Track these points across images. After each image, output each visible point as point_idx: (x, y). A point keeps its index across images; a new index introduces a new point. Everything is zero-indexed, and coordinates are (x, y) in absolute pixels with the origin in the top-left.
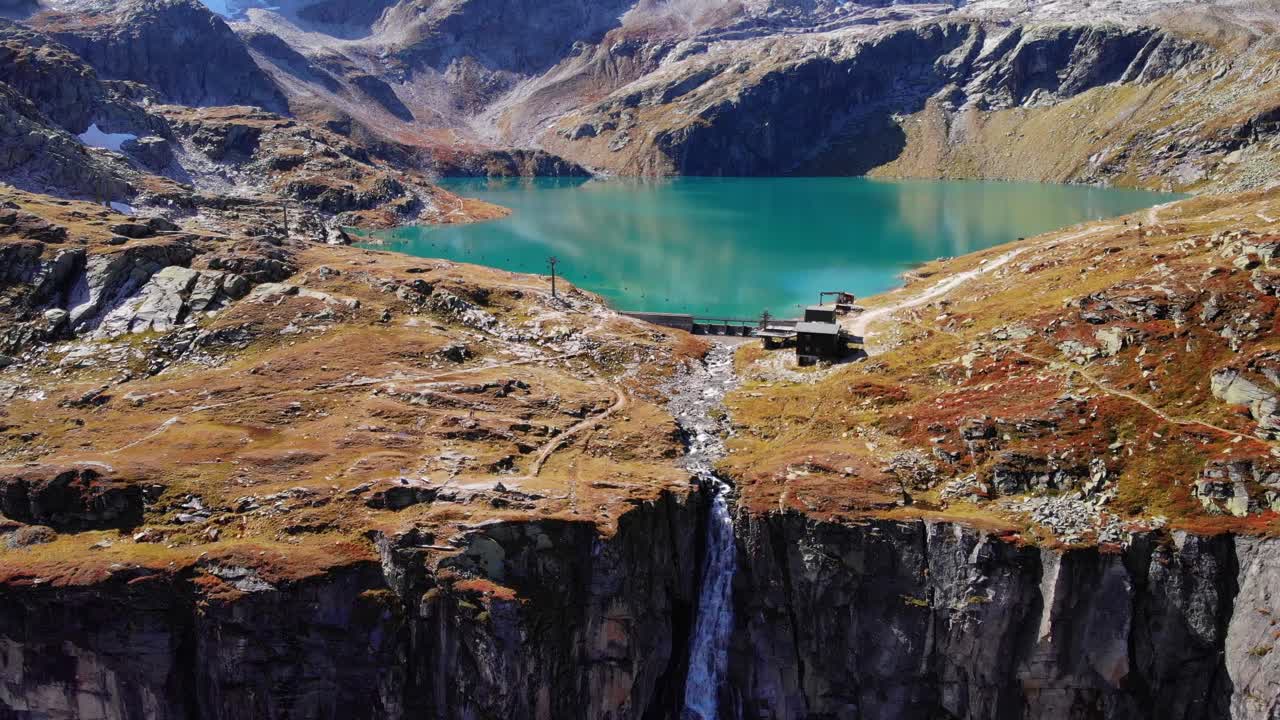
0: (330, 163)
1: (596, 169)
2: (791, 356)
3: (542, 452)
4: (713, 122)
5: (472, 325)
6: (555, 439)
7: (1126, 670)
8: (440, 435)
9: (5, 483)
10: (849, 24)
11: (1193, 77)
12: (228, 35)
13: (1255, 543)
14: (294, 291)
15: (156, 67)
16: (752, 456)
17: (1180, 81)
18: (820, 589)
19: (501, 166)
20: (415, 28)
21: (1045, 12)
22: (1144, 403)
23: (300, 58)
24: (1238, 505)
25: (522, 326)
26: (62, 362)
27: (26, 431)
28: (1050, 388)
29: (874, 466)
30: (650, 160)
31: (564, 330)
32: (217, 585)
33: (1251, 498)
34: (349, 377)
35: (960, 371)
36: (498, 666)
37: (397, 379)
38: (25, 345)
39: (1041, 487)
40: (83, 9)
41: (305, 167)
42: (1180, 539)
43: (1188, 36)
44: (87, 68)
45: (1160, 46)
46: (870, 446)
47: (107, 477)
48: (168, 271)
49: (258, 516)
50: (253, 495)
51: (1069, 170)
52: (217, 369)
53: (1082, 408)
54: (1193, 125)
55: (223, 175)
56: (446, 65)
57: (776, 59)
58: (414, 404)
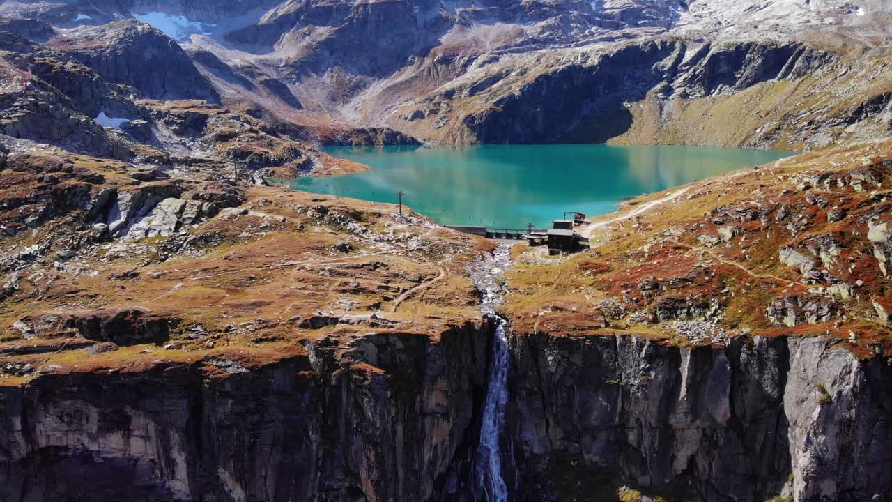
0: (253, 137)
1: (424, 140)
2: (545, 250)
3: (397, 301)
4: (503, 108)
5: (352, 232)
6: (404, 294)
7: (729, 415)
8: (338, 291)
9: (85, 319)
10: (594, 41)
11: (825, 75)
12: (180, 53)
13: (798, 341)
14: (246, 212)
15: (133, 74)
16: (519, 304)
17: (817, 78)
18: (558, 377)
19: (361, 138)
20: (303, 46)
21: (727, 32)
22: (742, 267)
23: (227, 68)
24: (789, 321)
25: (382, 233)
26: (107, 254)
27: (92, 293)
28: (690, 261)
29: (589, 307)
30: (461, 134)
31: (408, 235)
32: (215, 370)
33: (796, 316)
34: (282, 261)
35: (642, 254)
36: (375, 410)
37: (311, 261)
38: (83, 245)
39: (683, 316)
40: (84, 36)
41: (237, 139)
42: (757, 340)
43: (822, 48)
44: (97, 76)
45: (803, 55)
46: (588, 297)
47: (148, 315)
48: (167, 201)
49: (237, 334)
50: (233, 323)
51: (743, 138)
52: (202, 258)
53: (707, 271)
54: (825, 107)
55: (184, 144)
56: (324, 72)
57: (545, 66)
58: (322, 275)
